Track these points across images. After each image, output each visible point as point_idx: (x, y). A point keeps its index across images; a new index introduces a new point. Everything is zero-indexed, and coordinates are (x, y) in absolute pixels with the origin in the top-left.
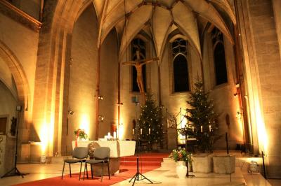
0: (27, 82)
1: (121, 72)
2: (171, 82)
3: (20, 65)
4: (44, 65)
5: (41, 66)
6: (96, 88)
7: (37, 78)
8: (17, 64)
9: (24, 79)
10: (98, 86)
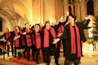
0: (30, 16)
1: (64, 9)
2: (86, 12)
3: (27, 10)
4: (35, 9)
5: (34, 9)
6: (55, 16)
7: (33, 14)
8: (26, 10)
9: (28, 15)
10: (56, 16)
